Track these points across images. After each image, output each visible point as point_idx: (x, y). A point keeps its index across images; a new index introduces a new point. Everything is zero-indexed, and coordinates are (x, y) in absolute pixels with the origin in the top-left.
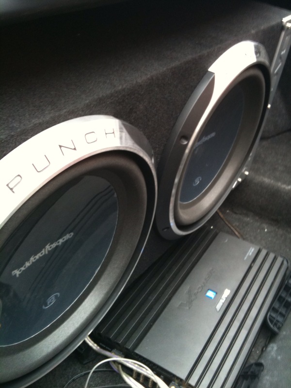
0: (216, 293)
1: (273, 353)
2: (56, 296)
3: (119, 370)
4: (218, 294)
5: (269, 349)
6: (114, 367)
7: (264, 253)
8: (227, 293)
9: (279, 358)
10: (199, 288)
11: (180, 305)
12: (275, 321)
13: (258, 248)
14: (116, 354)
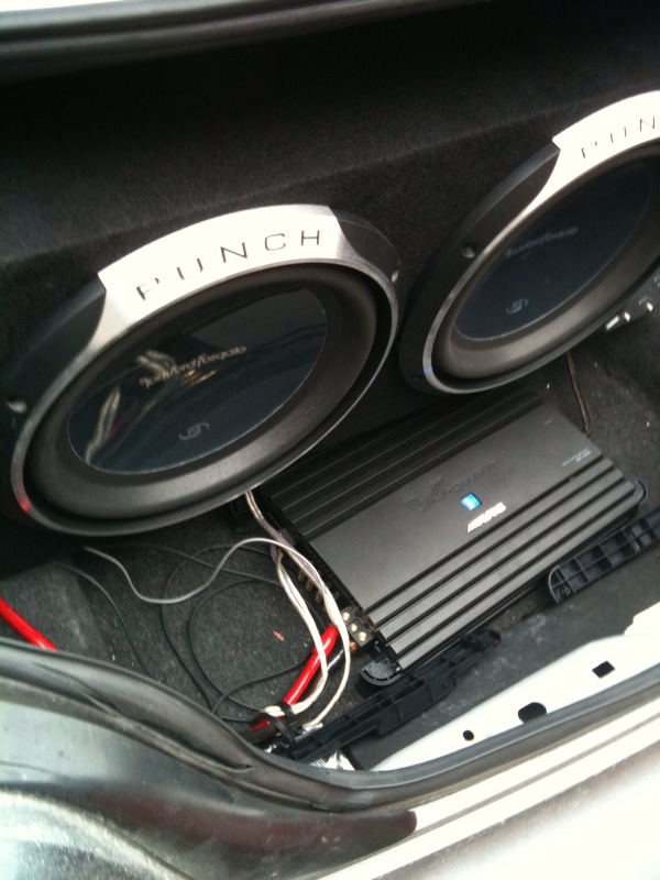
0: (481, 503)
1: (533, 630)
2: (203, 428)
3: (277, 559)
4: (483, 505)
5: (532, 620)
6: (274, 553)
7: (606, 464)
8: (499, 509)
9: (539, 639)
10: (457, 485)
11: (412, 501)
12: (562, 582)
13: (598, 453)
14: (284, 537)
